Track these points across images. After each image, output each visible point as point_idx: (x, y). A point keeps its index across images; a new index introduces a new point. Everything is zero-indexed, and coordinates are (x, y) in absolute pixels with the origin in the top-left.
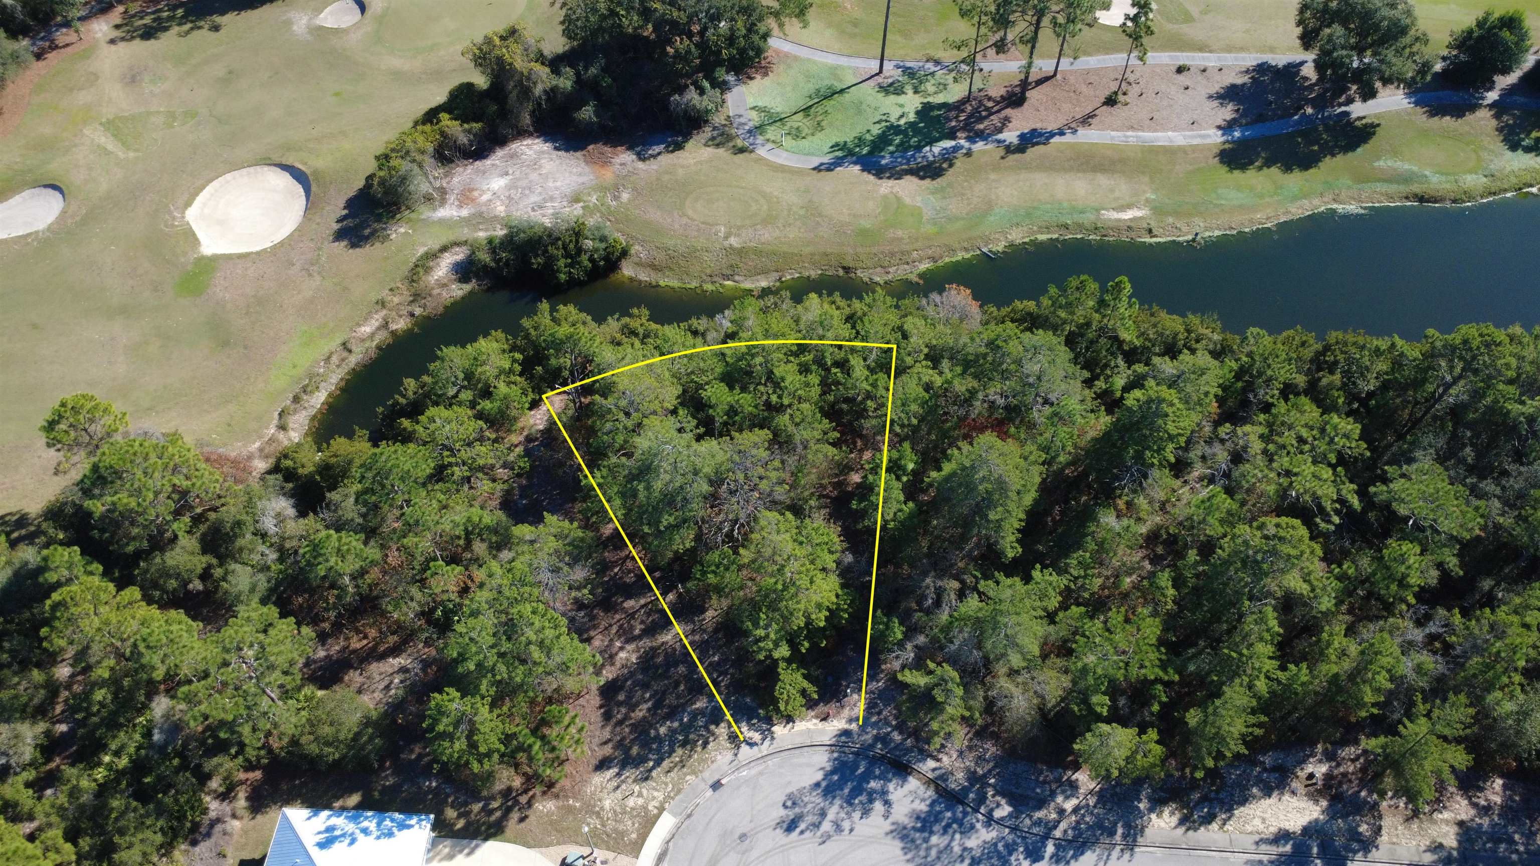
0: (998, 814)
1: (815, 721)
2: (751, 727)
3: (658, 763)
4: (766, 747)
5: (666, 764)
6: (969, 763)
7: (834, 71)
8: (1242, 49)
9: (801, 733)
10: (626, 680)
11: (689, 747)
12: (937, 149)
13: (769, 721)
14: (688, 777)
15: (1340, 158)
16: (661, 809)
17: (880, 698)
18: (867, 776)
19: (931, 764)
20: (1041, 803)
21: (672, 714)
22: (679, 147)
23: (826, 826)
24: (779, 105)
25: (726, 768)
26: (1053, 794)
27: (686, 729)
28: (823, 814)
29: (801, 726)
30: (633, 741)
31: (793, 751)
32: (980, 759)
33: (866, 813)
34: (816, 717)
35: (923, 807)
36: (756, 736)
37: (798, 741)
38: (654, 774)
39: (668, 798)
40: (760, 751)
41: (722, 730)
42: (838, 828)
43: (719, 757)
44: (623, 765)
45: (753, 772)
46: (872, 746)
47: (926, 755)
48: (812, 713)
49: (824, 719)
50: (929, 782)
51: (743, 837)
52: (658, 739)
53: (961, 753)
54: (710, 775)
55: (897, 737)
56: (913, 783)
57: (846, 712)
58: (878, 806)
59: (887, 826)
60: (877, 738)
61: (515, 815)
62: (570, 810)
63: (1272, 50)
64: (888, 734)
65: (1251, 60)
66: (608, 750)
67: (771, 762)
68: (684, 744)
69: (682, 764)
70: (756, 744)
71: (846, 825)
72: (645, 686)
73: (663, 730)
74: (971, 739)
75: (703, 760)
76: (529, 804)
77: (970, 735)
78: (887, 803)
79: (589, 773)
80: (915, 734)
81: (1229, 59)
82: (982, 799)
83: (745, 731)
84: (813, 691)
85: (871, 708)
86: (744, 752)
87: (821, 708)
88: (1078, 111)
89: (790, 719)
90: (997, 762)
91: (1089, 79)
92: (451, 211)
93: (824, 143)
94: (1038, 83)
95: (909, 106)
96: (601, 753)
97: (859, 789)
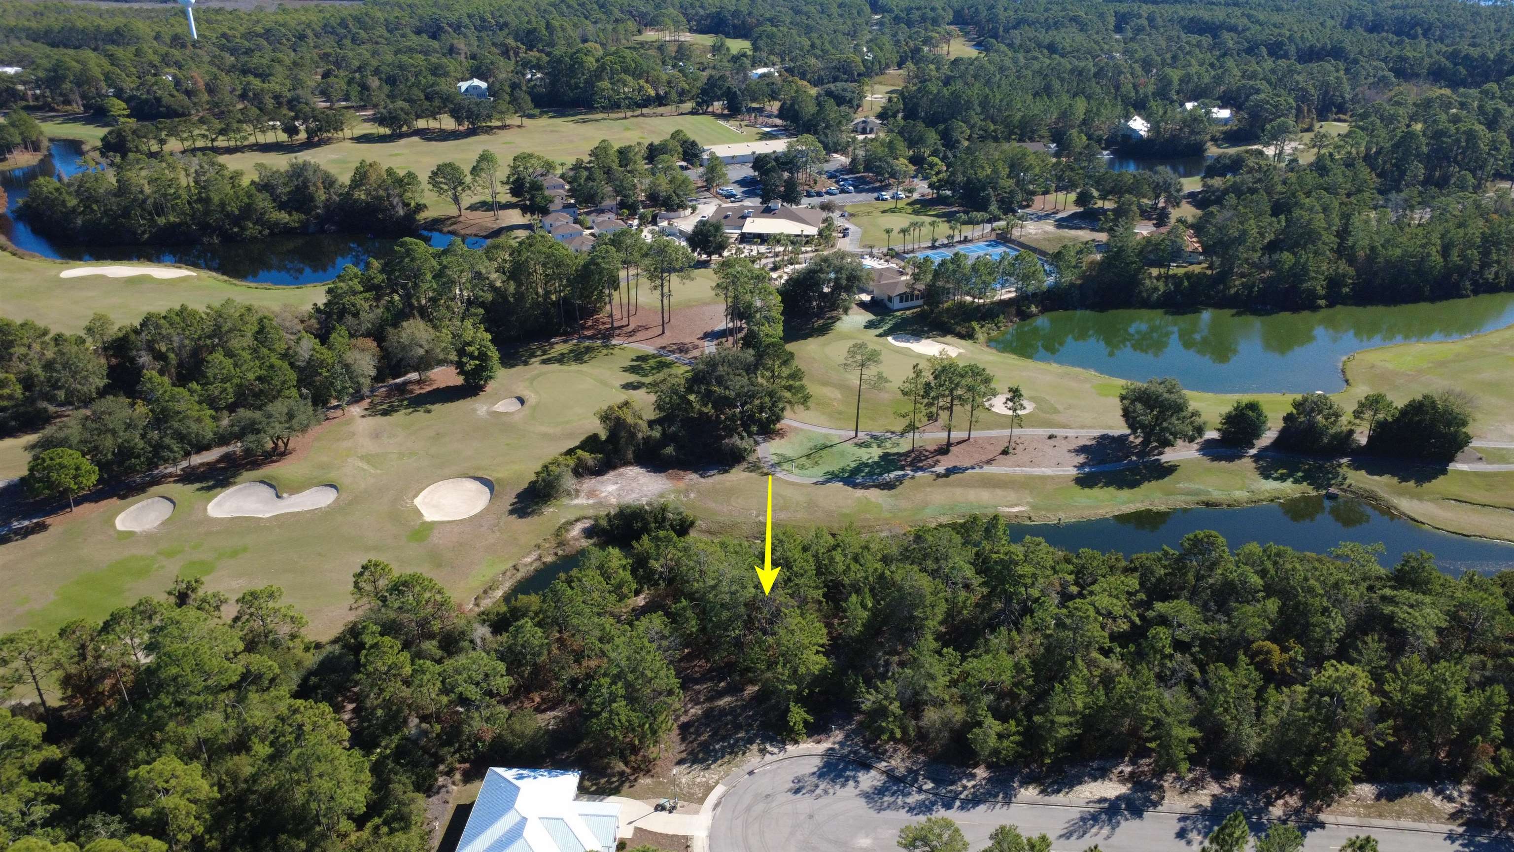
0: (925, 787)
1: (812, 744)
2: (772, 746)
3: (715, 761)
4: (781, 755)
5: (719, 762)
6: (908, 764)
7: (826, 436)
8: (1091, 427)
9: (803, 749)
10: (695, 722)
11: (733, 754)
12: (892, 475)
13: (784, 743)
14: (733, 769)
15: (1154, 483)
16: (717, 783)
17: (853, 732)
18: (845, 769)
19: (884, 764)
20: (953, 783)
21: (723, 739)
22: (726, 471)
23: (819, 791)
24: (790, 453)
25: (757, 764)
26: (960, 779)
27: (732, 747)
28: (817, 786)
29: (802, 746)
30: (698, 752)
31: (798, 758)
32: (914, 763)
33: (843, 785)
34: (814, 742)
35: (879, 784)
36: (776, 750)
37: (802, 753)
38: (712, 767)
39: (721, 778)
40: (777, 757)
41: (755, 747)
42: (826, 792)
43: (753, 760)
44: (693, 763)
45: (773, 767)
46: (847, 756)
47: (881, 760)
48: (810, 740)
49: (819, 742)
50: (883, 772)
51: (767, 796)
52: (715, 750)
53: (903, 760)
54: (747, 767)
55: (863, 751)
56: (873, 773)
57: (832, 739)
58: (851, 783)
59: (857, 791)
60: (850, 752)
61: (627, 785)
62: (661, 783)
63: (1110, 428)
64: (858, 750)
65: (1097, 433)
66: (684, 755)
67: (784, 763)
68: (730, 753)
69: (729, 762)
70: (775, 754)
71: (831, 791)
72: (707, 725)
73: (718, 746)
74: (909, 753)
75: (742, 761)
76: (636, 780)
77: (909, 751)
78: (857, 782)
79: (672, 766)
80: (875, 750)
81: (1083, 432)
82: (916, 780)
83: (769, 748)
84: (811, 719)
85: (847, 737)
86: (768, 757)
87: (816, 737)
88: (984, 458)
89: (796, 742)
90: (925, 764)
91: (990, 441)
92: (580, 501)
93: (818, 473)
94: (959, 443)
95: (874, 453)
96: (679, 757)
97: (839, 775)
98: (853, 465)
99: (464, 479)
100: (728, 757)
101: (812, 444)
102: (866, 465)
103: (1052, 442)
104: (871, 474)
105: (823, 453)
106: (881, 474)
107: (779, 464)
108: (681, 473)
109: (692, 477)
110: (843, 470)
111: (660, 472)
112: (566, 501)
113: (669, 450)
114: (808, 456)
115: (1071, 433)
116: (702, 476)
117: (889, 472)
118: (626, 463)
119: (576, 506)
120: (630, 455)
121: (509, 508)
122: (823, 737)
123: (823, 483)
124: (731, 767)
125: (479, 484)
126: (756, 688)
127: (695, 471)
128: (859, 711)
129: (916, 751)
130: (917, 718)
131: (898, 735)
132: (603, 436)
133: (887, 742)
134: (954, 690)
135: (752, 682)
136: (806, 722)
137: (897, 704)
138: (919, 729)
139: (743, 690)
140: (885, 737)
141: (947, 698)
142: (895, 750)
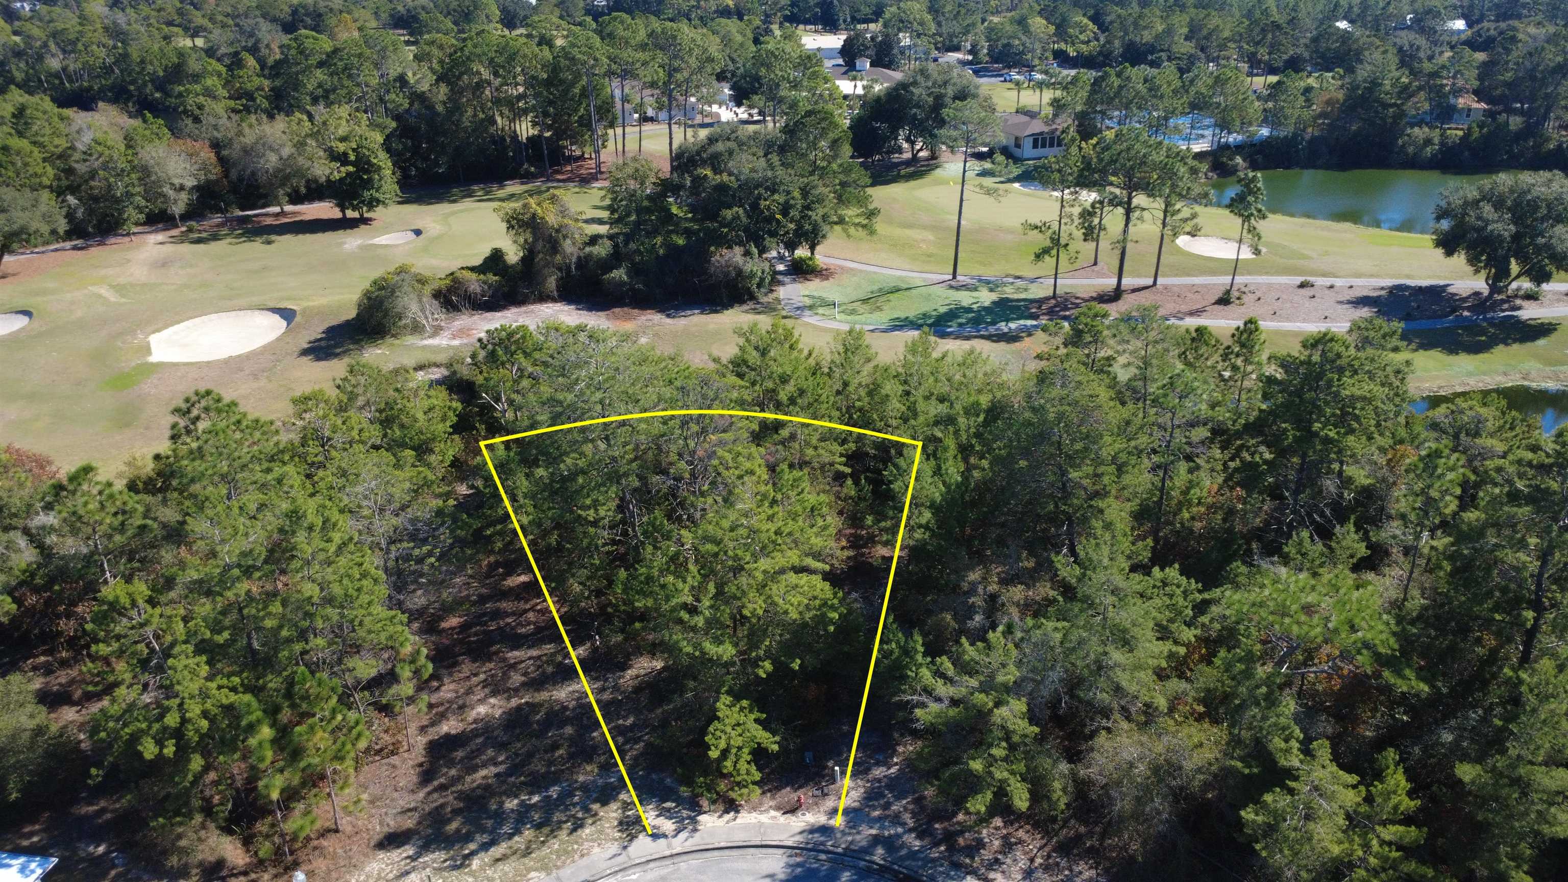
1: (773, 813)
2: (664, 813)
3: (485, 847)
4: (681, 843)
5: (498, 849)
7: (899, 279)
9: (746, 827)
10: (477, 736)
11: (546, 830)
12: (1013, 325)
13: (695, 807)
14: (533, 874)
17: (888, 787)
21: (536, 783)
24: (835, 296)
25: (603, 865)
27: (549, 806)
29: (746, 818)
30: (455, 813)
31: (727, 852)
34: (778, 808)
36: (668, 826)
37: (739, 838)
38: (476, 863)
40: (669, 846)
41: (611, 813)
43: (596, 850)
44: (426, 847)
45: (651, 875)
46: (867, 850)
48: (768, 802)
49: (792, 811)
52: (500, 816)
55: (913, 841)
60: (875, 841)
63: (1409, 277)
64: (898, 836)
66: (409, 823)
67: (684, 865)
68: (538, 827)
69: (527, 852)
70: (665, 836)
73: (511, 804)
74: (1049, 856)
75: (566, 852)
77: (1047, 849)
79: (366, 855)
80: (950, 841)
81: (1359, 281)
83: (649, 817)
84: (771, 742)
85: (872, 798)
86: (643, 846)
87: (788, 795)
88: (1184, 308)
89: (731, 806)
91: (1195, 290)
92: (441, 341)
93: (882, 318)
94: (1134, 290)
95: (986, 298)
96: (397, 825)
98: (943, 310)
99: (257, 313)
100: (528, 833)
101: (875, 288)
102: (969, 310)
103: (1307, 292)
104: (974, 322)
105: (891, 296)
106: (994, 323)
107: (811, 307)
108: (636, 312)
109: (655, 319)
110: (925, 316)
111: (598, 310)
112: (411, 340)
113: (619, 274)
114: (865, 301)
115: (1338, 282)
116: (668, 316)
117: (1007, 321)
118: (543, 298)
119: (424, 347)
120: (551, 283)
121: (306, 346)
122: (805, 794)
123: (885, 331)
124: (529, 870)
125: (277, 317)
126: (659, 665)
127: (661, 311)
128: (910, 730)
129: (1066, 849)
130: (1074, 756)
131: (1021, 800)
132: (513, 255)
133: (983, 820)
134: (1176, 685)
135: (653, 649)
136: (759, 755)
137: (1019, 705)
138: (1081, 787)
139: (624, 667)
140: (979, 804)
141: (1162, 703)
142: (1008, 846)
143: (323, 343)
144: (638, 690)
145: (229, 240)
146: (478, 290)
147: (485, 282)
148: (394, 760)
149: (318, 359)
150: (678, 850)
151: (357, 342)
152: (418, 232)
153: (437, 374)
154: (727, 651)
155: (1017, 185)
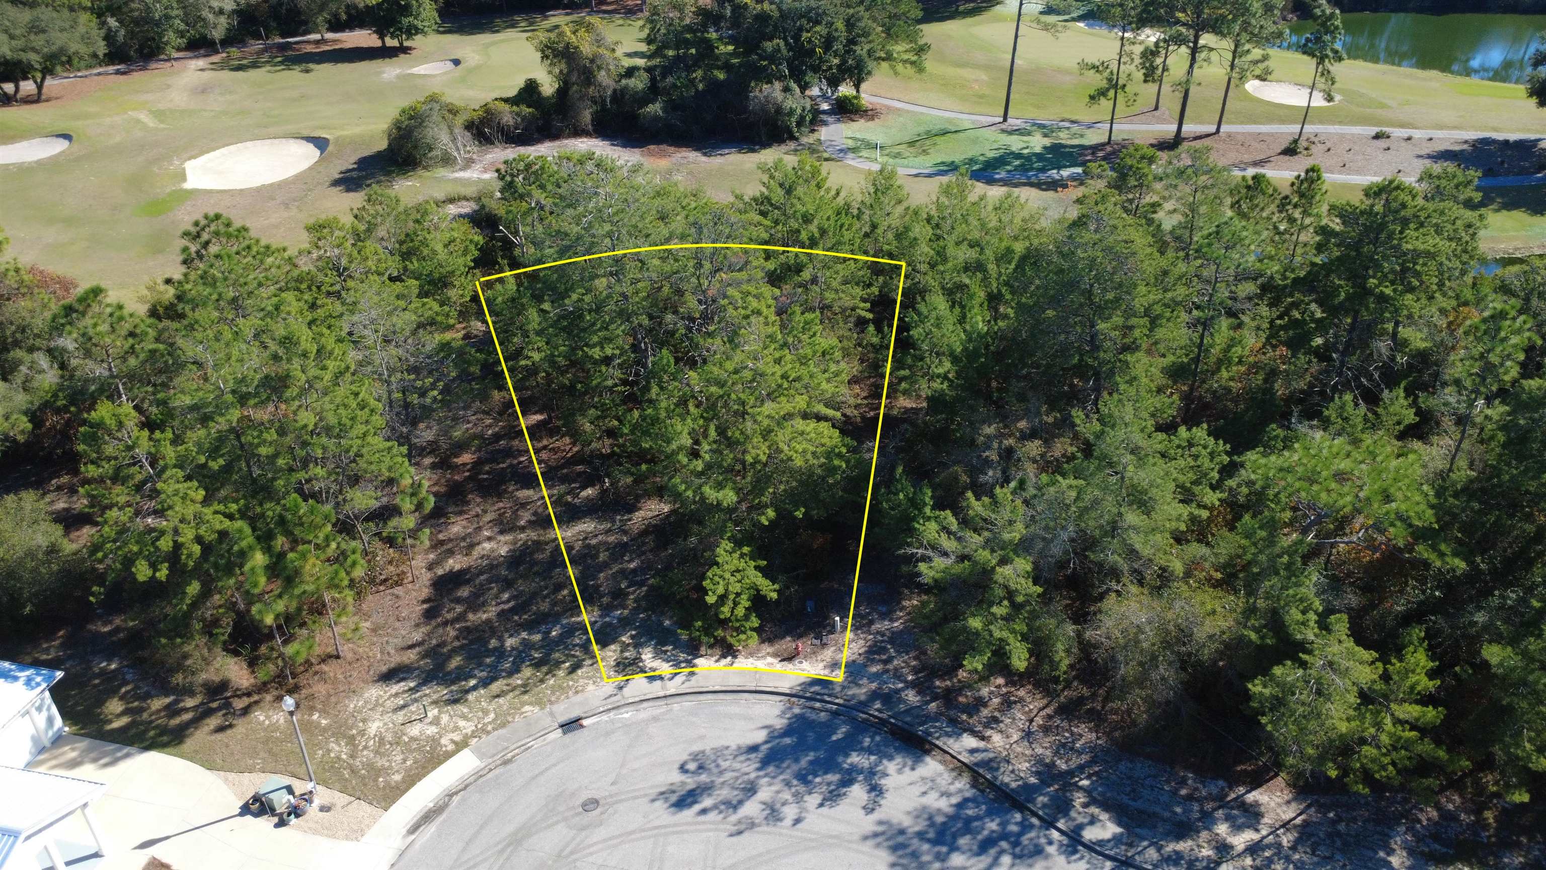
0: (1090, 834)
1: (770, 660)
2: (659, 654)
3: (486, 683)
4: (678, 684)
5: (496, 687)
6: (1043, 748)
7: (949, 121)
9: (742, 673)
10: (481, 573)
11: (545, 669)
12: (1065, 173)
13: (692, 650)
14: (527, 708)
16: (460, 746)
17: (892, 641)
18: (849, 744)
19: (970, 742)
20: (1183, 830)
21: (536, 623)
22: (753, 151)
23: (752, 808)
24: (879, 138)
25: (597, 703)
26: (1207, 819)
27: (549, 645)
28: (751, 790)
29: (744, 664)
30: (454, 651)
31: (721, 696)
32: (1063, 749)
33: (832, 797)
34: (775, 655)
35: (944, 805)
36: (665, 669)
37: (734, 682)
38: (471, 697)
39: (483, 731)
40: (663, 688)
41: (610, 654)
42: (773, 813)
43: (591, 687)
44: (424, 681)
45: (643, 715)
47: (959, 728)
48: (767, 648)
49: (789, 659)
50: (962, 768)
51: (591, 804)
52: (500, 653)
53: (1028, 735)
54: (565, 710)
55: (912, 697)
56: (931, 766)
57: (828, 654)
58: (858, 792)
59: (869, 823)
60: (874, 695)
61: (214, 722)
62: (309, 728)
63: (1495, 130)
64: (897, 691)
66: (411, 656)
67: (677, 706)
68: (538, 665)
69: (525, 689)
70: (661, 678)
71: (790, 812)
72: (508, 584)
73: (510, 642)
74: (1050, 717)
75: (561, 687)
76: (246, 711)
77: (1048, 711)
78: (876, 790)
79: (366, 682)
80: (948, 697)
82: (1062, 806)
83: (649, 659)
84: (770, 591)
85: (874, 651)
86: (638, 684)
87: (787, 644)
88: (1247, 158)
89: (729, 651)
90: (1097, 755)
91: (1261, 138)
92: (472, 174)
93: (926, 163)
94: (1196, 138)
95: (1037, 143)
96: (396, 659)
97: (827, 765)
98: (991, 155)
99: (292, 141)
100: (527, 672)
101: (921, 129)
102: (1018, 156)
103: (1382, 143)
104: (1024, 169)
105: (938, 139)
106: (1043, 170)
107: (854, 150)
108: (672, 149)
109: (692, 157)
110: (972, 161)
111: (633, 147)
112: (442, 172)
113: (655, 108)
114: (911, 144)
115: (1417, 134)
116: (705, 154)
117: (1059, 168)
118: (578, 132)
119: (456, 180)
120: (586, 116)
121: (337, 176)
122: (806, 645)
123: (929, 176)
124: (523, 704)
125: (311, 146)
126: (666, 508)
127: (697, 149)
128: (913, 583)
129: (1068, 711)
130: (1081, 617)
131: (1020, 660)
132: (548, 86)
133: (984, 678)
134: (1196, 550)
135: (660, 492)
136: (758, 602)
137: (1023, 564)
138: (1086, 648)
139: (632, 508)
140: (975, 663)
141: (1178, 567)
142: (1007, 704)
143: (354, 174)
144: (644, 533)
145: (268, 68)
146: (511, 122)
147: (518, 114)
148: (398, 590)
149: (348, 190)
150: (672, 691)
151: (388, 173)
152: (457, 62)
153: (467, 208)
154: (728, 497)
155: (1081, 25)
